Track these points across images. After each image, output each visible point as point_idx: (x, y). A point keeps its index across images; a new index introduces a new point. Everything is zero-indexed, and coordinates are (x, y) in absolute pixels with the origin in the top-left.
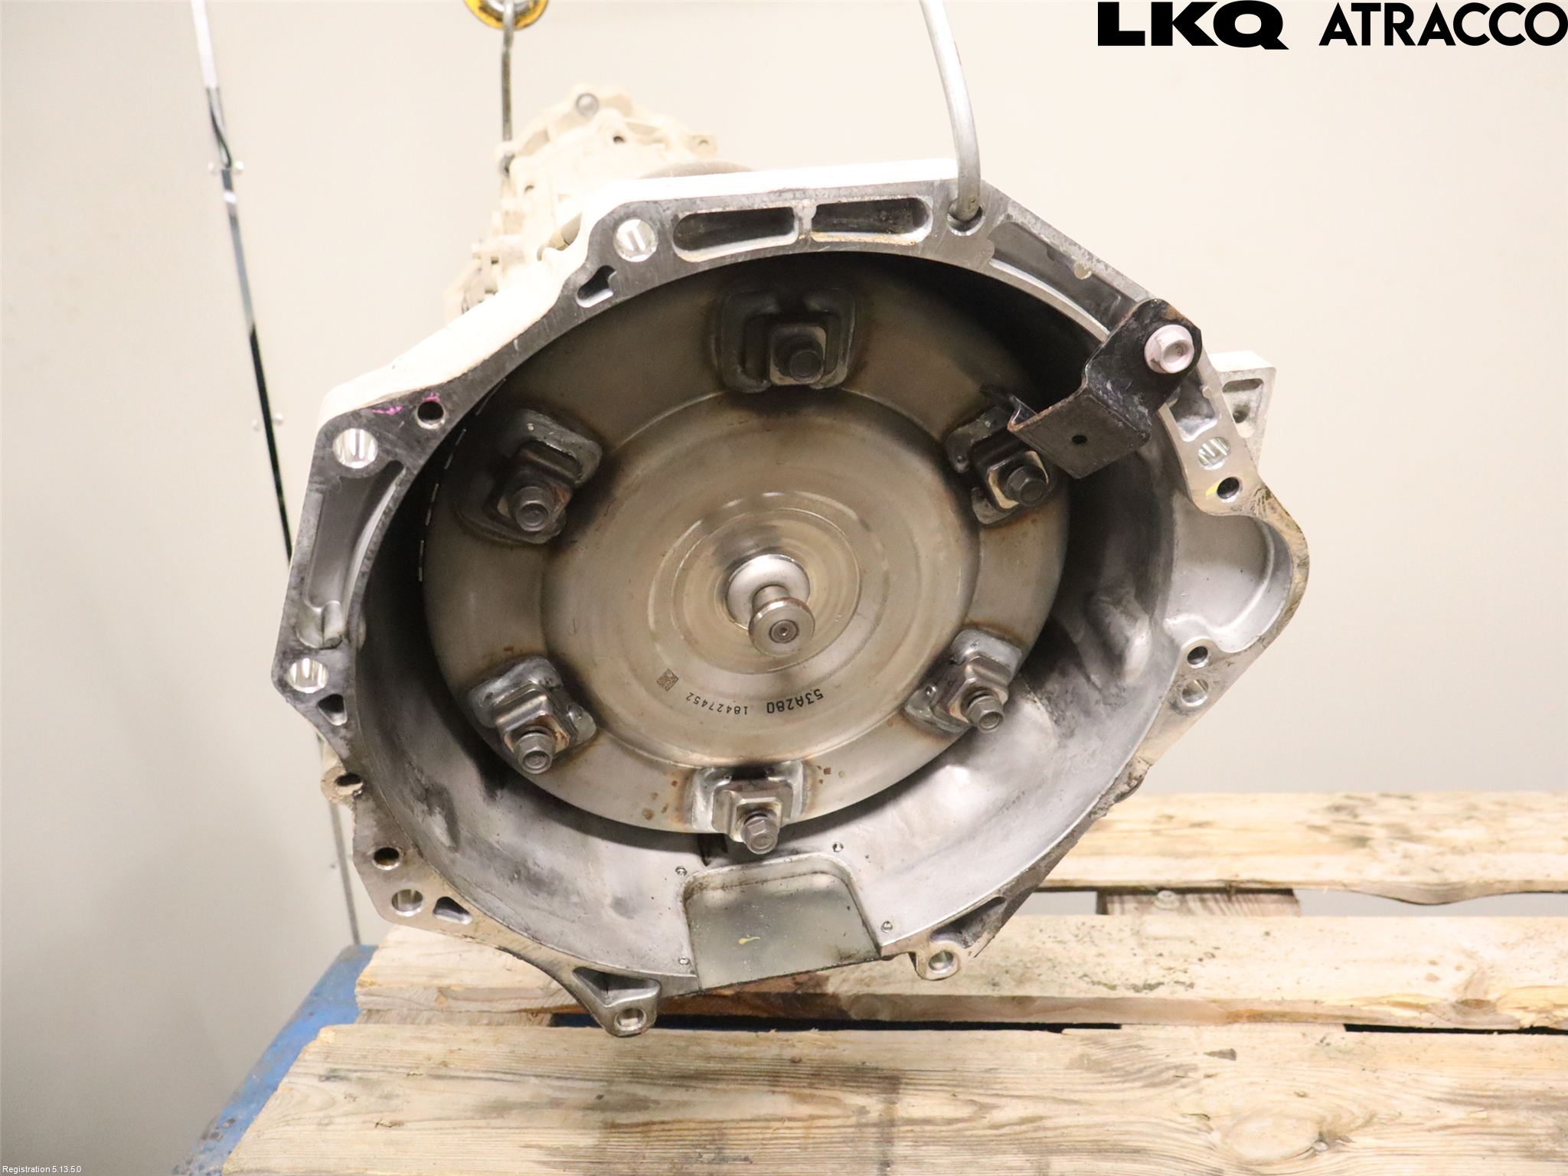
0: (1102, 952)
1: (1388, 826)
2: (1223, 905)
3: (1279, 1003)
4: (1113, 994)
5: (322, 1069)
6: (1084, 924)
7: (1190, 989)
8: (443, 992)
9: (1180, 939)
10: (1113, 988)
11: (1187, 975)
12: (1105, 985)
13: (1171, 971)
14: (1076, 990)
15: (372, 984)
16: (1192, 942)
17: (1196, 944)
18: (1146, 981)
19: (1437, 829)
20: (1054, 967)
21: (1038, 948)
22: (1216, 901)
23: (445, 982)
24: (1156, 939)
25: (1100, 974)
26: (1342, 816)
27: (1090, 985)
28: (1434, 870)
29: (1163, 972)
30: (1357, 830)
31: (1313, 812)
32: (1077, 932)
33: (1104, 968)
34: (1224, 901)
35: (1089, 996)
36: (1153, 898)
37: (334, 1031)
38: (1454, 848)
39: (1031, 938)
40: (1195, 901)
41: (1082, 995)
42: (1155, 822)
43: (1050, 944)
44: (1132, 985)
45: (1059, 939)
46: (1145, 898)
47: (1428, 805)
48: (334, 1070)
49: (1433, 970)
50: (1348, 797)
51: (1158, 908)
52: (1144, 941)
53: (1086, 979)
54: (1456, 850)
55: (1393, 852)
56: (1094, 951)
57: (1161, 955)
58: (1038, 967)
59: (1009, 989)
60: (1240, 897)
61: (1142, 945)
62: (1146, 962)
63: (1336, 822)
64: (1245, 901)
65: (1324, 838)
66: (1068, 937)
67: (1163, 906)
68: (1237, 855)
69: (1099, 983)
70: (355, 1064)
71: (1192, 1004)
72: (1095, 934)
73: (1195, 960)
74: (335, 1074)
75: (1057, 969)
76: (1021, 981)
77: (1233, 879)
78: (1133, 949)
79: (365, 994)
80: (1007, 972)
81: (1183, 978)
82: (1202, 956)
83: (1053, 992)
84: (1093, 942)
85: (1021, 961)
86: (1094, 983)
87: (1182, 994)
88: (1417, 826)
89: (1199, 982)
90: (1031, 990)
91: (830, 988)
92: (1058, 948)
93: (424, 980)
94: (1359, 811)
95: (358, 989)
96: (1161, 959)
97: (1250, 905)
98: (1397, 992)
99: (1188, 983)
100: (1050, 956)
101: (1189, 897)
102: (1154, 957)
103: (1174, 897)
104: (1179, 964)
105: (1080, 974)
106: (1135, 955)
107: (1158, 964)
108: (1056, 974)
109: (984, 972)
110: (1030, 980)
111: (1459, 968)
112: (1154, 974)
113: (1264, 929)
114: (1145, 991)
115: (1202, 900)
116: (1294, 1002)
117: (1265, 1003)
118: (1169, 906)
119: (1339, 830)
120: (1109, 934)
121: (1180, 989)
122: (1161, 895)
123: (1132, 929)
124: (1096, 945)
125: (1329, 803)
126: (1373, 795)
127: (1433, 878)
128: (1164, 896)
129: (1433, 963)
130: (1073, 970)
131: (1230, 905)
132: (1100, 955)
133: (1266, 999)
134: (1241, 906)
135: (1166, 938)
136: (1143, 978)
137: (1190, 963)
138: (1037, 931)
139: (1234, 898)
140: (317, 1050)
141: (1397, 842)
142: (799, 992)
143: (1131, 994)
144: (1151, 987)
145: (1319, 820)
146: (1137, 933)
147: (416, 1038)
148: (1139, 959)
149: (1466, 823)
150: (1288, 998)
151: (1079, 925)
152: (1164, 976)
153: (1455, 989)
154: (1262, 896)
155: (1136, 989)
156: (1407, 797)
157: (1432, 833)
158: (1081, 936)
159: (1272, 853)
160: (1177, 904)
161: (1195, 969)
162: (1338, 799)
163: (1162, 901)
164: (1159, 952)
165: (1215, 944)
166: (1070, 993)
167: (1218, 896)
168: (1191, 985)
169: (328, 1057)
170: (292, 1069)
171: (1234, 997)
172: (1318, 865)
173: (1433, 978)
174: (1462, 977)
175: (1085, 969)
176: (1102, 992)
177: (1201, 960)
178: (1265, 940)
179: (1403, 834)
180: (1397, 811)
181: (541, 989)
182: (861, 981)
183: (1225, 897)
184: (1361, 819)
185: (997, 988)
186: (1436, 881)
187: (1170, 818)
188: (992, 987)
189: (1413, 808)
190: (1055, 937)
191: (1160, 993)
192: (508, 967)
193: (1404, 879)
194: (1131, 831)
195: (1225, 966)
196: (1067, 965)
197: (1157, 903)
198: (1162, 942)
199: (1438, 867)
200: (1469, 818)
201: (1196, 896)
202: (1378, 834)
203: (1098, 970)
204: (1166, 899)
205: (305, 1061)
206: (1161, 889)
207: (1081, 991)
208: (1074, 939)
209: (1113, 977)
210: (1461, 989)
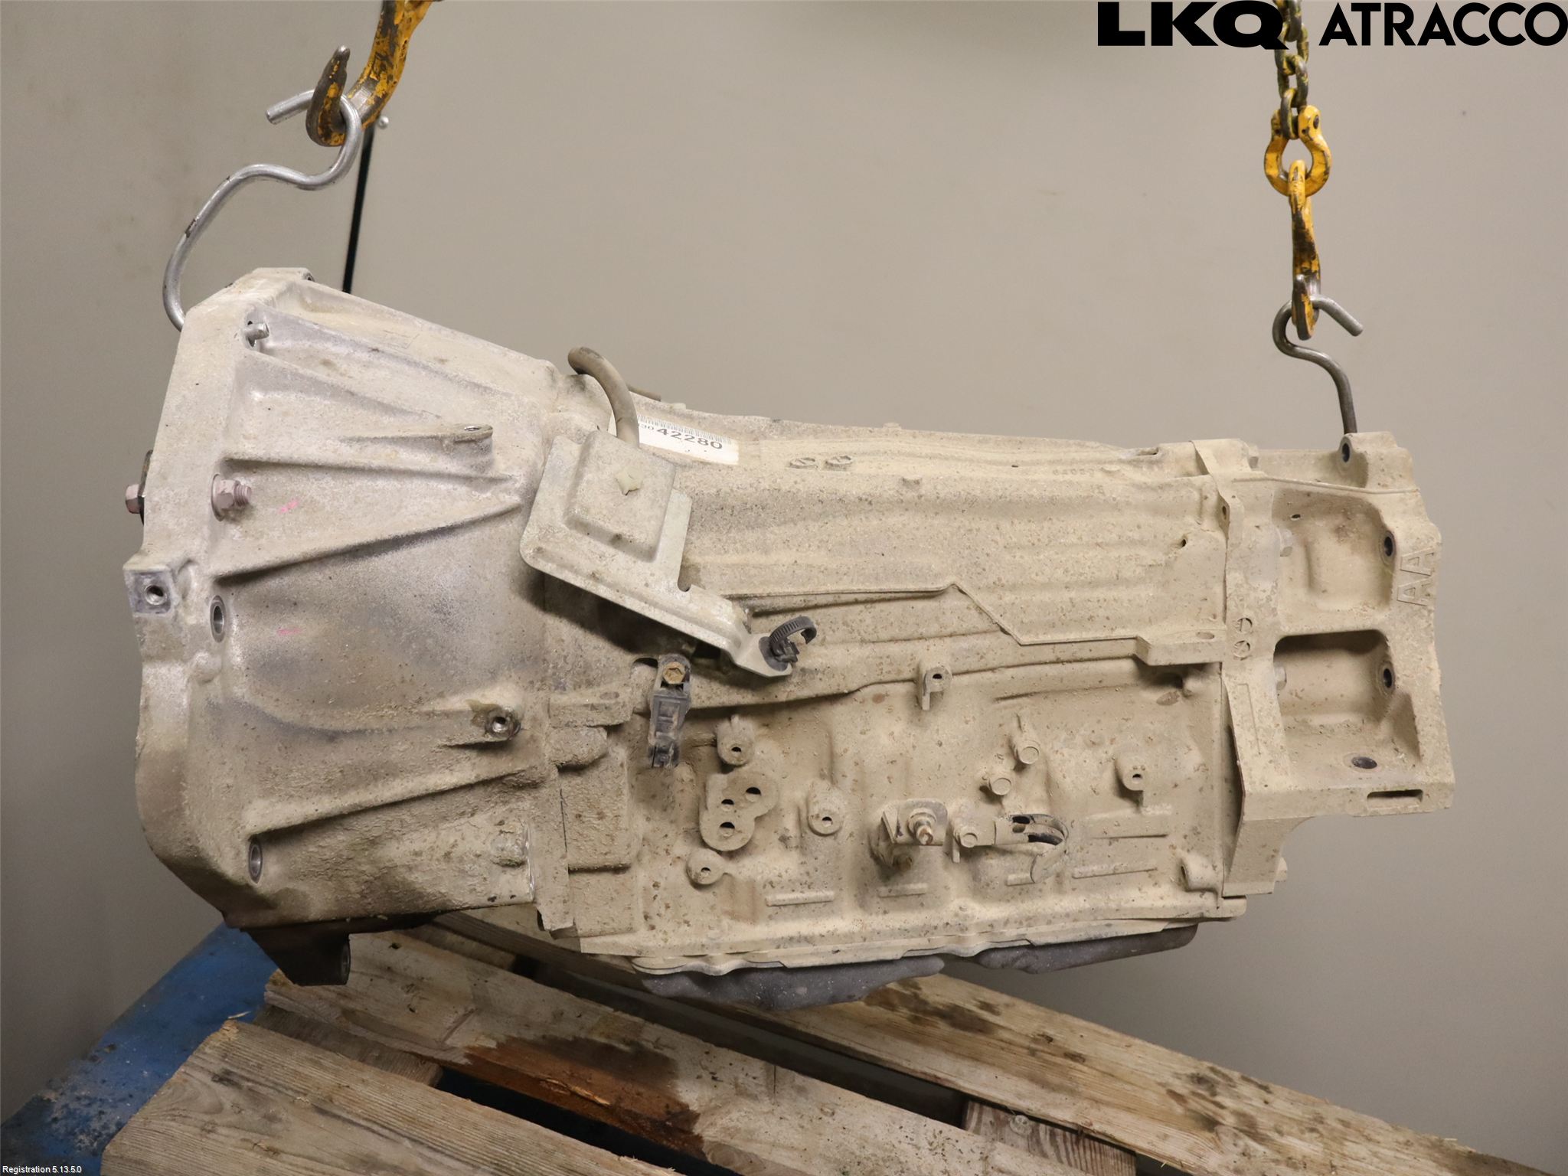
0: (948, 1169)
1: (1240, 1115)
2: (1069, 1144)
5: (217, 1067)
6: (941, 1133)
8: (347, 1014)
19: (1280, 1133)
20: (903, 1171)
21: (893, 1146)
22: (1065, 1139)
23: (351, 1005)
24: (1001, 1171)
26: (1202, 1091)
30: (1209, 1109)
32: (932, 1139)
34: (1072, 1143)
36: (1010, 1117)
37: (240, 1028)
38: (1290, 1159)
39: (890, 1132)
40: (1045, 1132)
42: (1035, 1040)
43: (905, 1146)
45: (914, 1142)
46: (1002, 1114)
47: (1282, 1104)
48: (228, 1072)
50: (1213, 1070)
51: (1012, 1131)
52: (989, 1170)
54: (1291, 1163)
55: (1235, 1145)
56: (941, 1166)
58: (889, 1167)
60: (1087, 1141)
63: (1194, 1094)
64: (1091, 1148)
65: (1178, 1109)
66: (924, 1143)
67: (1015, 1129)
68: (1096, 1101)
70: (249, 1071)
72: (948, 1147)
74: (229, 1077)
77: (1086, 1125)
79: (274, 992)
80: (859, 1164)
84: (943, 1155)
85: (873, 1155)
88: (1264, 1123)
91: (697, 1128)
92: (911, 1151)
93: (332, 996)
94: (1219, 1089)
95: (268, 986)
97: (1093, 1153)
100: (902, 1159)
101: (1042, 1127)
103: (1030, 1123)
109: (839, 1156)
115: (1053, 1135)
118: (1021, 1131)
119: (1195, 1105)
120: (960, 1151)
122: (1018, 1118)
123: (982, 1153)
125: (1191, 1071)
128: (1020, 1120)
131: (1075, 1147)
134: (1085, 1152)
138: (897, 1126)
139: (1081, 1142)
140: (218, 1045)
141: (1241, 1135)
142: (669, 1122)
145: (1182, 1088)
146: (985, 1159)
147: (311, 1060)
149: (1308, 1135)
151: (937, 1131)
154: (1107, 1148)
156: (1264, 1088)
157: (1273, 1135)
158: (934, 1145)
159: (1129, 1109)
160: (1029, 1131)
162: (1203, 1069)
163: (1017, 1125)
167: (1068, 1134)
169: (225, 1056)
170: (190, 1059)
172: (1165, 1137)
179: (1249, 1128)
180: (1249, 1100)
181: (437, 1042)
182: (726, 1130)
183: (1074, 1137)
184: (1219, 1099)
187: (1050, 1040)
189: (1266, 1102)
190: (912, 1139)
192: (412, 1007)
194: (1010, 1043)
196: (914, 1173)
197: (1012, 1125)
200: (1312, 1130)
201: (1048, 1127)
202: (1228, 1120)
204: (1021, 1124)
205: (205, 1053)
206: (1018, 1112)
208: (928, 1146)
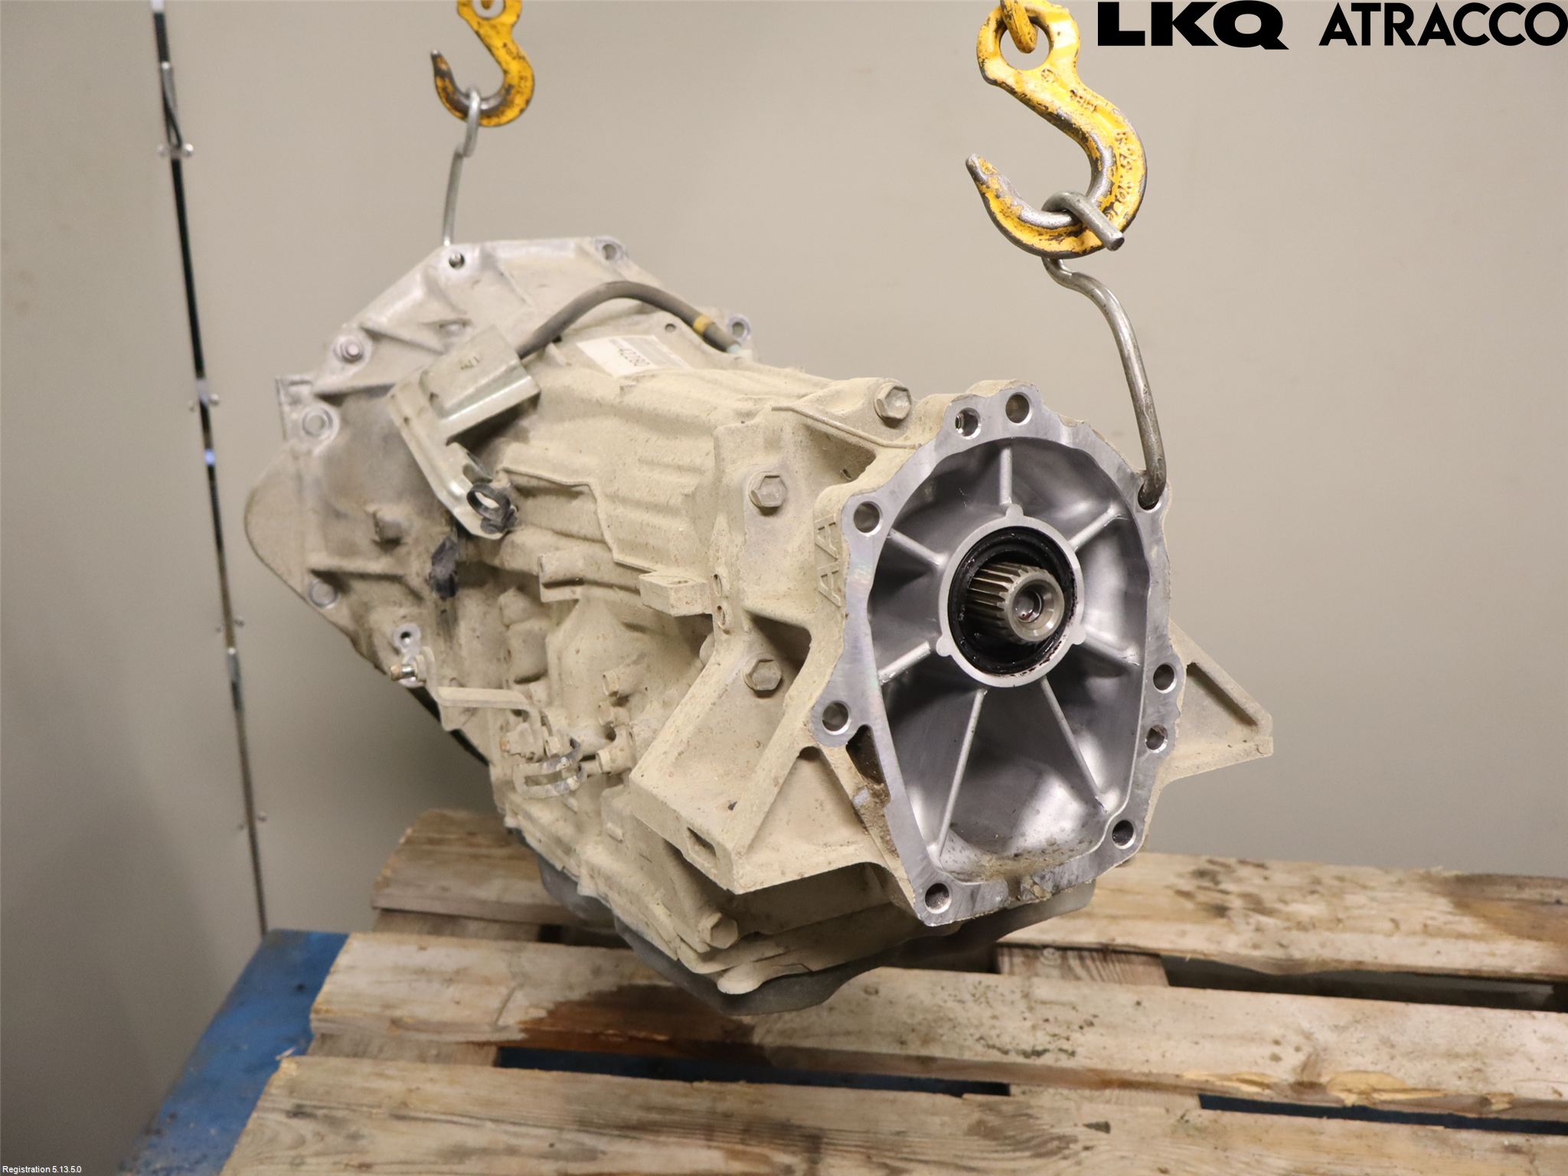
0: (996, 1013)
1: (1245, 896)
2: (1098, 963)
3: (1146, 1075)
4: (1006, 1059)
5: (289, 1104)
6: (980, 983)
7: (1072, 1058)
8: (395, 1023)
9: (1063, 1004)
10: (1006, 1052)
11: (1070, 1043)
12: (999, 1049)
13: (1056, 1038)
14: (976, 1053)
15: (327, 1011)
16: (1074, 1008)
17: (1077, 1011)
18: (1034, 1047)
19: (1285, 902)
20: (954, 1027)
21: (940, 1006)
22: (1093, 960)
23: (398, 1013)
24: (1043, 1003)
25: (995, 1037)
26: (1206, 883)
27: (986, 1049)
28: (1281, 945)
29: (1048, 1038)
30: (1216, 898)
31: (1180, 875)
32: (974, 991)
33: (997, 1031)
34: (1101, 961)
35: (985, 1059)
36: (1038, 953)
37: (297, 1063)
38: (1299, 923)
39: (933, 994)
40: (1074, 958)
41: (978, 1058)
43: (951, 1004)
44: (1022, 1050)
45: (958, 998)
46: (1031, 952)
47: (1280, 876)
48: (300, 1106)
49: (1277, 1050)
50: (1211, 862)
51: (1044, 965)
52: (1033, 1004)
53: (982, 1042)
54: (1301, 927)
55: (1248, 924)
56: (988, 1013)
57: (1047, 1020)
58: (941, 1027)
59: (915, 1049)
60: (1114, 956)
61: (1031, 1009)
62: (1034, 1027)
63: (1200, 888)
64: (1119, 961)
65: (1189, 905)
66: (967, 997)
67: (1046, 962)
68: (1113, 918)
69: (993, 1047)
70: (320, 1100)
71: (1073, 1073)
72: (990, 994)
73: (1076, 1027)
74: (302, 1110)
75: (957, 1030)
76: (926, 1041)
77: (1109, 942)
78: (1023, 1012)
79: (320, 1020)
80: (913, 1030)
81: (1066, 1046)
82: (1083, 1024)
83: (953, 1054)
84: (988, 1003)
85: (924, 1019)
86: (989, 1047)
87: (1065, 1063)
88: (1269, 898)
89: (1079, 1050)
90: (935, 1051)
91: (756, 1039)
92: (958, 1007)
93: (376, 1010)
94: (1220, 878)
95: (313, 1016)
96: (1046, 1025)
97: (1122, 965)
98: (1245, 1071)
99: (1070, 1050)
100: (951, 1016)
101: (1070, 954)
102: (1041, 1022)
103: (1058, 954)
104: (1061, 1031)
105: (977, 1036)
106: (1025, 1019)
107: (1045, 1029)
108: (955, 1035)
109: (893, 1029)
110: (934, 1040)
111: (1298, 1049)
112: (1041, 1040)
113: (1136, 998)
114: (1033, 1057)
115: (1081, 958)
116: (1159, 1075)
117: (1135, 1075)
118: (1052, 963)
119: (1203, 897)
120: (1002, 995)
121: (1063, 1056)
122: (1046, 952)
123: (1022, 991)
124: (991, 1007)
125: (1192, 868)
126: (1232, 861)
127: (1279, 953)
128: (1049, 953)
129: (1277, 1043)
130: (972, 1031)
131: (1105, 964)
132: (994, 1017)
133: (1135, 1071)
134: (1114, 966)
135: (1051, 1003)
136: (1032, 1044)
137: (1072, 1031)
138: (939, 989)
139: (1108, 958)
140: (280, 1083)
141: (1251, 913)
142: (728, 1041)
143: (1021, 1060)
144: (1038, 1054)
145: (1187, 885)
146: (1026, 996)
147: (376, 1074)
148: (1028, 1024)
149: (1310, 898)
150: (1155, 1071)
151: (977, 982)
152: (1050, 1043)
153: (1294, 1070)
154: (1133, 957)
155: (1026, 1054)
156: (1261, 866)
157: (1280, 906)
158: (977, 996)
159: (1144, 918)
160: (1059, 961)
161: (1076, 1036)
162: (1202, 864)
163: (1046, 958)
164: (1046, 1017)
165: (1093, 1011)
166: (968, 1056)
167: (1095, 954)
168: (1073, 1054)
169: (292, 1091)
170: (260, 1104)
171: (1109, 1067)
172: (1183, 934)
173: (1276, 1058)
174: (1301, 1057)
175: (983, 1031)
176: (995, 1056)
177: (1081, 1028)
178: (1137, 1010)
179: (1257, 905)
180: (1250, 880)
181: (489, 1025)
182: (782, 1033)
183: (1101, 955)
184: (1223, 886)
185: (904, 1046)
186: (1284, 957)
188: (900, 1045)
189: (1266, 878)
190: (955, 996)
191: (1047, 1060)
192: (456, 1000)
193: (1256, 953)
195: (1102, 1035)
196: (966, 1027)
197: (1042, 959)
198: (1048, 1006)
199: (1284, 942)
200: (1313, 892)
201: (1076, 953)
202: (1236, 903)
203: (994, 1033)
204: (1051, 957)
205: (271, 1095)
206: (1045, 946)
207: (976, 1055)
208: (972, 998)
209: (1005, 1041)
210: (1299, 1070)
